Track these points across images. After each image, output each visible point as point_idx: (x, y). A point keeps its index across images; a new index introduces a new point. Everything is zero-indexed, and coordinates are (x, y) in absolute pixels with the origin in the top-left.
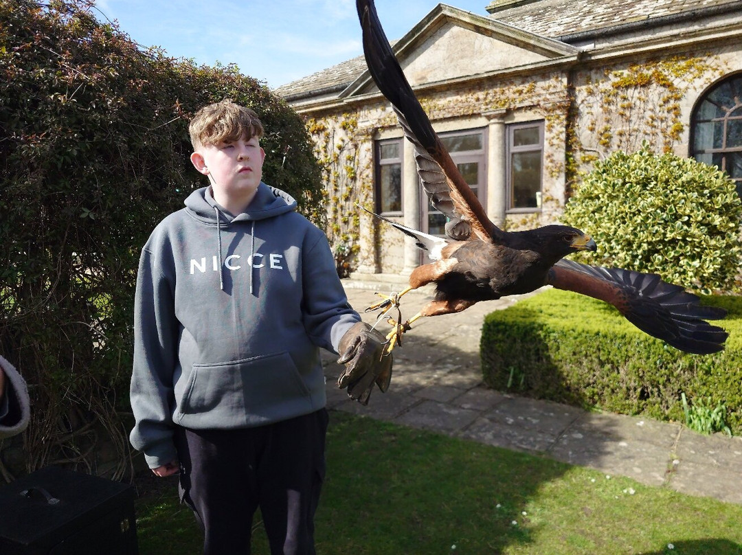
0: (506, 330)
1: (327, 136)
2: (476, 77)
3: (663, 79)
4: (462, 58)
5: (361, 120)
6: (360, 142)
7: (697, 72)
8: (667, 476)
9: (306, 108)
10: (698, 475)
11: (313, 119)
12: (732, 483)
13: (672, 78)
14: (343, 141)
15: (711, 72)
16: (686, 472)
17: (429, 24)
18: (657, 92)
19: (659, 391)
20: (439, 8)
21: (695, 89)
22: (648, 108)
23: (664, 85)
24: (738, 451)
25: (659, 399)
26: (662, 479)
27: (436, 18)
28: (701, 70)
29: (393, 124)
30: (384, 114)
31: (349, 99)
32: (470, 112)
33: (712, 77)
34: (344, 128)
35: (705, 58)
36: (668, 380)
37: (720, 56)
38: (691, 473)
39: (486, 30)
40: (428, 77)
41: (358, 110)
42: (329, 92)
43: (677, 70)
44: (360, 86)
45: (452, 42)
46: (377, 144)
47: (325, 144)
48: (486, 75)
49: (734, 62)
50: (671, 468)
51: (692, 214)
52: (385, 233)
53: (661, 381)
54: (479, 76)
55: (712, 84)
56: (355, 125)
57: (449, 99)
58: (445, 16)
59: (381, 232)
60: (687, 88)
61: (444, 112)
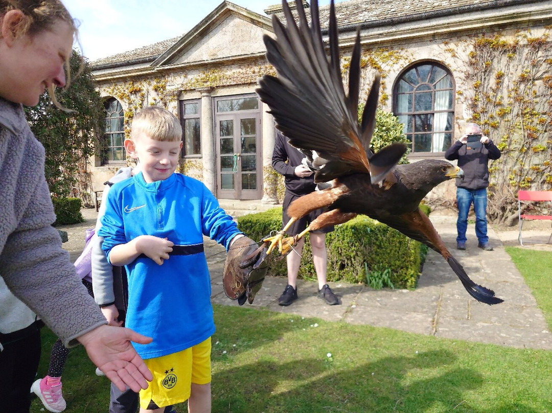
0: (252, 227)
1: (143, 96)
2: (252, 55)
3: (375, 64)
4: (242, 41)
5: (168, 84)
6: (168, 101)
7: (395, 60)
8: (344, 315)
9: (124, 74)
10: (365, 312)
11: (131, 83)
12: (385, 316)
13: (380, 63)
14: (155, 100)
15: (404, 60)
16: (358, 311)
17: (218, 15)
18: (371, 72)
19: (351, 262)
20: (224, 4)
21: (394, 71)
22: (366, 83)
23: (375, 68)
24: (396, 297)
25: (352, 269)
26: (341, 317)
27: (222, 11)
28: (398, 59)
29: (193, 88)
30: (186, 81)
31: (159, 68)
32: (249, 81)
33: (404, 64)
34: (156, 90)
35: (400, 51)
36: (357, 255)
37: (409, 50)
38: (360, 312)
39: (259, 22)
40: (218, 54)
41: (166, 76)
42: (144, 62)
43: (383, 58)
44: (167, 58)
45: (235, 29)
46: (181, 103)
47: (141, 102)
48: (258, 55)
49: (417, 54)
50: (349, 310)
51: (374, 143)
52: (189, 171)
53: (352, 255)
54: (254, 55)
55: (405, 68)
56: (164, 87)
57: (234, 71)
58: (229, 10)
59: (185, 169)
60: (390, 70)
61: (230, 81)
